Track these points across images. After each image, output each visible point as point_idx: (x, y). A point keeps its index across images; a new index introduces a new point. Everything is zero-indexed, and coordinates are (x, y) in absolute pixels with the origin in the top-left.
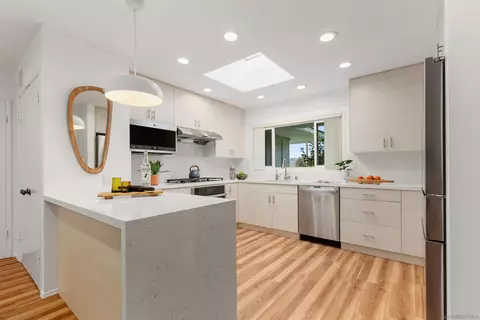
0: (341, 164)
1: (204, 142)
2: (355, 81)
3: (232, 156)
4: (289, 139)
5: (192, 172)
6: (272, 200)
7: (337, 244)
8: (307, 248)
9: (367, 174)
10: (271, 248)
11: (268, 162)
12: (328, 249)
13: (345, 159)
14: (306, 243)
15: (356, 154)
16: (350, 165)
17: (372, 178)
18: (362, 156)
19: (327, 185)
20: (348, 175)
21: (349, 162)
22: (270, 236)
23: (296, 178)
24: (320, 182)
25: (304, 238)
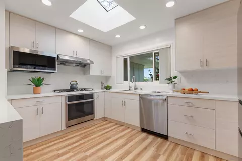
0: (170, 79)
1: (83, 66)
2: (179, 20)
3: (102, 75)
4: (143, 66)
5: (72, 85)
6: (123, 104)
7: (166, 138)
8: (144, 139)
9: (188, 87)
10: (117, 140)
11: (125, 79)
12: (159, 140)
13: (172, 76)
14: (144, 135)
15: (180, 72)
16: (176, 80)
17: (192, 90)
18: (185, 74)
19: (159, 94)
20: (174, 86)
21: (175, 78)
22: (122, 127)
23: (141, 89)
24: (155, 92)
25: (143, 130)
